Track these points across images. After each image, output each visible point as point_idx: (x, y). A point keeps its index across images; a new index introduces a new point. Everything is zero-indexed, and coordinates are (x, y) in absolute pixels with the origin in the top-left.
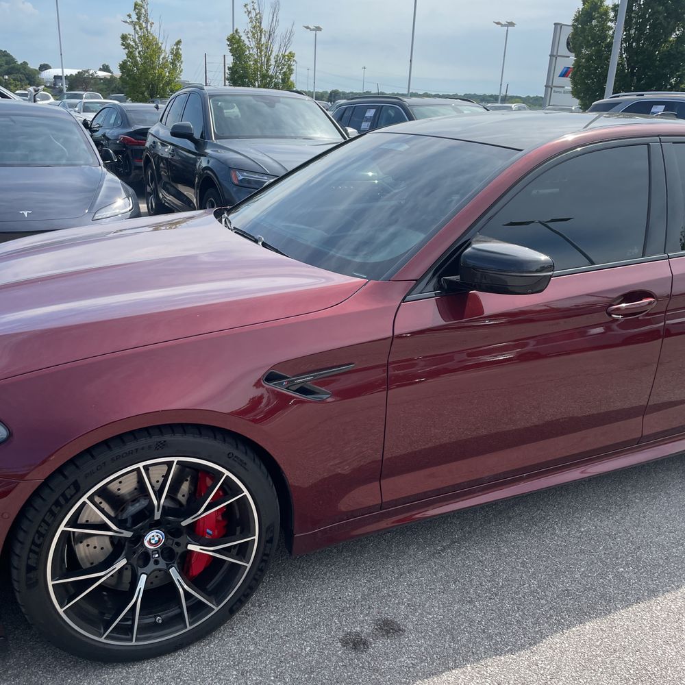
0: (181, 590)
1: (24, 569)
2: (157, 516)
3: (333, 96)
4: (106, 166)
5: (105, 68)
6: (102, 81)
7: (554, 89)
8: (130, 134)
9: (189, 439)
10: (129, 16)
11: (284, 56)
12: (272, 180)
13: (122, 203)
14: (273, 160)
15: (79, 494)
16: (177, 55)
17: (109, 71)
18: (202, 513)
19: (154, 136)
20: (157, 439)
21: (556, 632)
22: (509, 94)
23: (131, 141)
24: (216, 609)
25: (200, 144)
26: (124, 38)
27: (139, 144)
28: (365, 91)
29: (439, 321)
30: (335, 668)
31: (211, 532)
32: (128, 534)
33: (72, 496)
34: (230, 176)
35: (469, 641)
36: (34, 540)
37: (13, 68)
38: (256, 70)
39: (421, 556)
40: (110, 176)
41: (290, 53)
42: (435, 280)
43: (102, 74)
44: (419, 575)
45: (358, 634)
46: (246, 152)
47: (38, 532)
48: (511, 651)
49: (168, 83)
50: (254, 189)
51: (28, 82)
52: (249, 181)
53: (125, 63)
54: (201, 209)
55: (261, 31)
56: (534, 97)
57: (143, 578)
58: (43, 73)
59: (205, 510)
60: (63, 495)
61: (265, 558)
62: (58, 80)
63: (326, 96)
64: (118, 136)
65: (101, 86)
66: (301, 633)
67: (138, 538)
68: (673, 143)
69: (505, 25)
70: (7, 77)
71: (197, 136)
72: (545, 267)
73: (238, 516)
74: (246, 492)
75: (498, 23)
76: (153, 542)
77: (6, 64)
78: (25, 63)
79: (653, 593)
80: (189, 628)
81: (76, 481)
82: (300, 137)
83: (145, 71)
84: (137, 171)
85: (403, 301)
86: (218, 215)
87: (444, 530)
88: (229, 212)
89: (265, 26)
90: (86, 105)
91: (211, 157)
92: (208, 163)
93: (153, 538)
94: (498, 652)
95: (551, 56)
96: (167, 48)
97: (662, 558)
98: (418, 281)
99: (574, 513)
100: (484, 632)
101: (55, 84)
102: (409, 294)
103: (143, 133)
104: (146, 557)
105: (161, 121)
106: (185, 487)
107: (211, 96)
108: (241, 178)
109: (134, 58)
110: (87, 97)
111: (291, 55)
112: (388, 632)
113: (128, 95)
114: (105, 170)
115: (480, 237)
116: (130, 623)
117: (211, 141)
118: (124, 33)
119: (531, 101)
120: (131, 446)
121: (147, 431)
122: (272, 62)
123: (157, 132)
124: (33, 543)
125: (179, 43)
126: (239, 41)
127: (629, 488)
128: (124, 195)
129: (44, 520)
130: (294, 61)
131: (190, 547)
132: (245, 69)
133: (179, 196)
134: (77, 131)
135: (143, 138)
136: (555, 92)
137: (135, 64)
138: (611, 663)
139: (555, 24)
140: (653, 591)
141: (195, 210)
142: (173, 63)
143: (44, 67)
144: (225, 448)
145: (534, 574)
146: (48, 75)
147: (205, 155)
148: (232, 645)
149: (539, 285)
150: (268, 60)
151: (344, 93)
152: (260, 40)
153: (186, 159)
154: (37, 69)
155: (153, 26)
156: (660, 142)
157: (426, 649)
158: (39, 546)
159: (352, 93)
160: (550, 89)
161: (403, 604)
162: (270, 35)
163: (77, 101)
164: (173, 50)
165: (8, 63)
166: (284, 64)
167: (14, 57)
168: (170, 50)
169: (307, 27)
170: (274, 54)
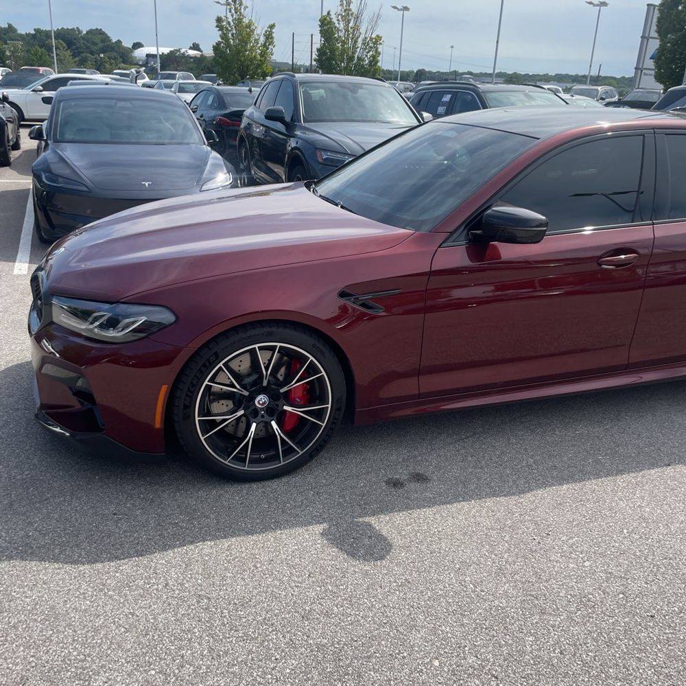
0: (278, 437)
1: (182, 407)
2: (265, 383)
3: (420, 75)
4: (210, 145)
5: (195, 47)
6: (192, 60)
7: (644, 71)
8: (225, 115)
9: (288, 332)
11: (371, 39)
12: (350, 159)
13: (223, 178)
14: (353, 141)
15: (217, 361)
16: (269, 37)
17: (199, 50)
18: (294, 384)
19: (249, 118)
20: (267, 329)
21: (540, 488)
22: (602, 74)
23: (226, 122)
24: (301, 453)
25: (290, 126)
26: (219, 20)
27: (234, 125)
28: (452, 70)
29: (466, 262)
30: (380, 495)
31: (299, 400)
32: (246, 393)
33: (213, 362)
34: (316, 156)
35: (476, 488)
36: (189, 388)
37: (108, 46)
38: (344, 51)
39: (449, 440)
40: (214, 154)
41: (378, 36)
42: (465, 232)
43: (192, 53)
44: (446, 451)
45: (397, 479)
46: (332, 134)
47: (192, 383)
48: (505, 496)
49: (259, 66)
50: (335, 167)
51: (121, 60)
52: (332, 160)
53: (218, 44)
54: (288, 182)
55: (351, 14)
56: (629, 78)
57: (254, 425)
58: (136, 51)
59: (296, 383)
60: (208, 360)
61: (335, 421)
62: (151, 59)
63: (412, 77)
64: (214, 117)
65: (191, 65)
66: (358, 476)
67: (252, 398)
68: (666, 134)
69: (597, 5)
70: (102, 55)
71: (288, 119)
72: (541, 224)
73: (318, 394)
74: (324, 373)
75: (590, 3)
76: (261, 402)
77: (102, 42)
78: (119, 42)
79: (620, 472)
80: (282, 463)
81: (216, 352)
82: (379, 121)
83: (238, 52)
84: (231, 150)
85: (439, 247)
86: (308, 186)
87: (469, 426)
88: (317, 184)
90: (181, 85)
91: (300, 138)
92: (297, 143)
93: (261, 400)
94: (495, 495)
95: (642, 37)
96: (260, 31)
97: (634, 453)
98: (452, 233)
99: (573, 422)
100: (487, 484)
101: (147, 63)
102: (444, 242)
103: (239, 115)
104: (255, 412)
105: (255, 104)
106: (283, 370)
107: (302, 83)
108: (325, 157)
109: (228, 38)
110: (181, 78)
111: (379, 38)
112: (418, 480)
113: (220, 76)
114: (209, 148)
115: (499, 202)
116: (244, 456)
117: (300, 124)
118: (220, 16)
119: (626, 82)
120: (251, 333)
121: (261, 323)
122: (359, 44)
123: (252, 113)
124: (189, 390)
125: (272, 27)
126: (331, 22)
127: (623, 409)
128: (225, 171)
129: (195, 376)
130: (381, 44)
131: (286, 408)
132: (333, 51)
133: (269, 172)
134: (185, 114)
135: (239, 119)
136: (645, 74)
137: (228, 45)
138: (576, 507)
139: (648, 5)
140: (621, 471)
141: (283, 182)
142: (264, 45)
143: (137, 45)
144: (310, 340)
145: (532, 455)
146: (140, 53)
147: (294, 136)
148: (310, 479)
149: (536, 238)
150: (355, 43)
151: (430, 73)
152: (350, 22)
153: (275, 140)
154: (131, 47)
155: (247, 9)
156: (654, 133)
157: (444, 490)
158: (191, 392)
159: (438, 72)
160: (640, 71)
161: (431, 465)
162: (359, 18)
163: (173, 81)
164: (266, 32)
165: (103, 41)
166: (371, 47)
167: (109, 35)
168: (264, 32)
169: (395, 7)
170: (362, 37)
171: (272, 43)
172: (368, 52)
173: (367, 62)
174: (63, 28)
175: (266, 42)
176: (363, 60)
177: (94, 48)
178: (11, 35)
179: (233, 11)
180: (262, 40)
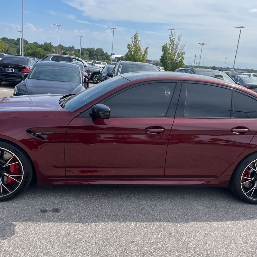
3: (213, 68)
10: (132, 38)
11: (181, 53)
16: (146, 52)
18: (7, 165)
24: (11, 193)
26: (129, 45)
37: (102, 54)
41: (184, 52)
51: (106, 59)
53: (127, 53)
55: (174, 44)
61: (26, 182)
63: (211, 68)
70: (99, 57)
74: (20, 162)
78: (107, 53)
80: (2, 196)
89: (175, 42)
96: (143, 49)
101: (115, 60)
109: (131, 52)
111: (184, 53)
122: (176, 55)
125: (147, 48)
126: (166, 47)
130: (184, 55)
131: (5, 174)
137: (131, 54)
143: (112, 54)
146: (113, 57)
150: (175, 54)
152: (173, 47)
154: (110, 55)
156: (182, 82)
162: (177, 46)
164: (145, 50)
165: (101, 52)
166: (180, 56)
167: (103, 50)
168: (144, 50)
169: (199, 43)
170: (178, 52)
171: (146, 54)
172: (179, 58)
173: (179, 61)
174: (89, 48)
175: (144, 53)
176: (177, 60)
177: (98, 54)
178: (72, 49)
179: (134, 42)
180: (143, 52)
